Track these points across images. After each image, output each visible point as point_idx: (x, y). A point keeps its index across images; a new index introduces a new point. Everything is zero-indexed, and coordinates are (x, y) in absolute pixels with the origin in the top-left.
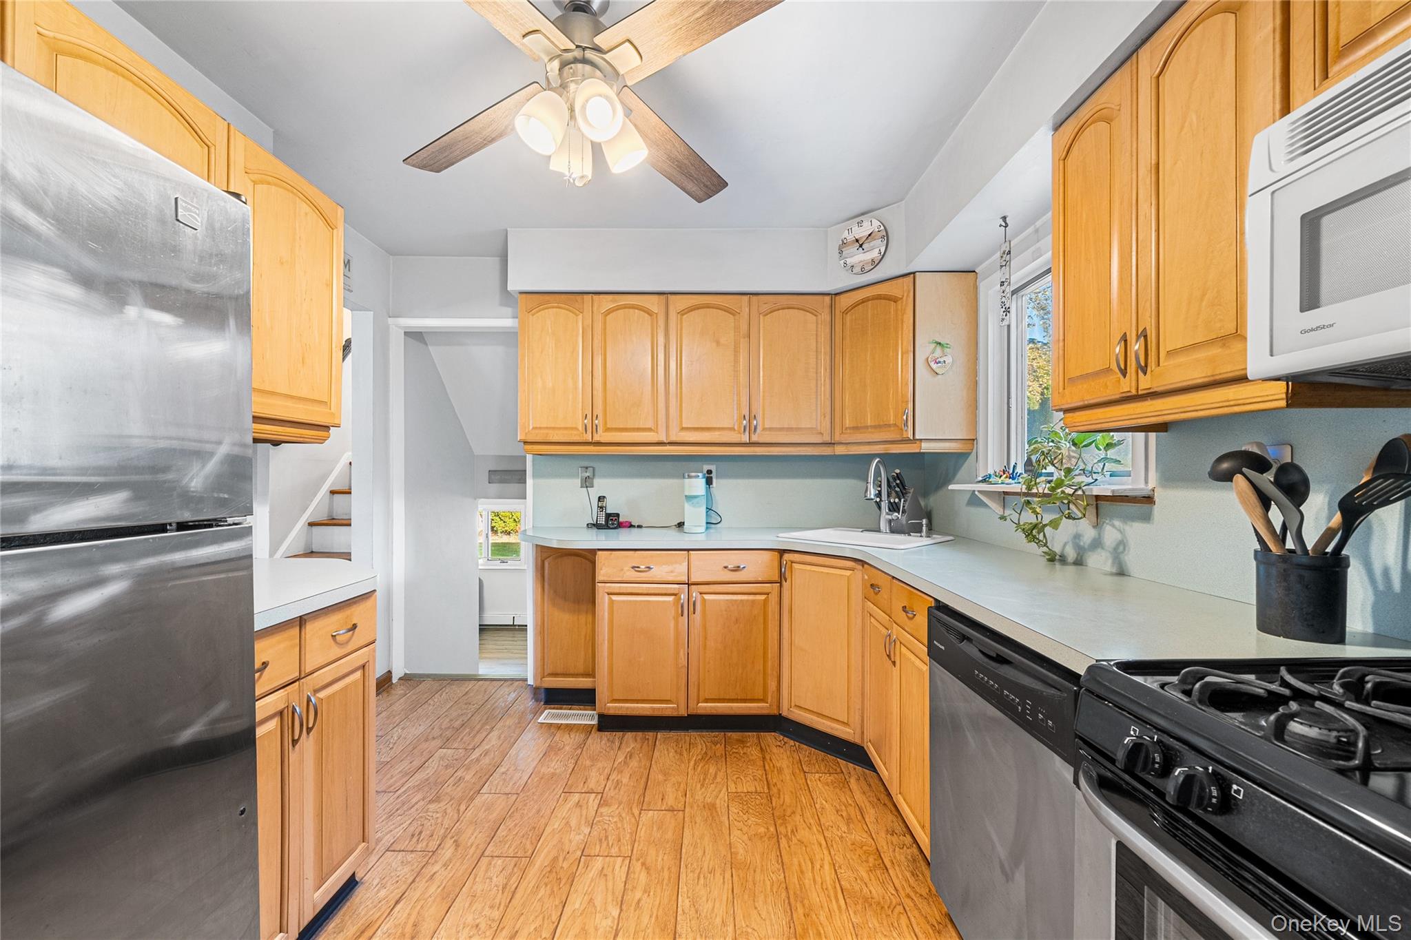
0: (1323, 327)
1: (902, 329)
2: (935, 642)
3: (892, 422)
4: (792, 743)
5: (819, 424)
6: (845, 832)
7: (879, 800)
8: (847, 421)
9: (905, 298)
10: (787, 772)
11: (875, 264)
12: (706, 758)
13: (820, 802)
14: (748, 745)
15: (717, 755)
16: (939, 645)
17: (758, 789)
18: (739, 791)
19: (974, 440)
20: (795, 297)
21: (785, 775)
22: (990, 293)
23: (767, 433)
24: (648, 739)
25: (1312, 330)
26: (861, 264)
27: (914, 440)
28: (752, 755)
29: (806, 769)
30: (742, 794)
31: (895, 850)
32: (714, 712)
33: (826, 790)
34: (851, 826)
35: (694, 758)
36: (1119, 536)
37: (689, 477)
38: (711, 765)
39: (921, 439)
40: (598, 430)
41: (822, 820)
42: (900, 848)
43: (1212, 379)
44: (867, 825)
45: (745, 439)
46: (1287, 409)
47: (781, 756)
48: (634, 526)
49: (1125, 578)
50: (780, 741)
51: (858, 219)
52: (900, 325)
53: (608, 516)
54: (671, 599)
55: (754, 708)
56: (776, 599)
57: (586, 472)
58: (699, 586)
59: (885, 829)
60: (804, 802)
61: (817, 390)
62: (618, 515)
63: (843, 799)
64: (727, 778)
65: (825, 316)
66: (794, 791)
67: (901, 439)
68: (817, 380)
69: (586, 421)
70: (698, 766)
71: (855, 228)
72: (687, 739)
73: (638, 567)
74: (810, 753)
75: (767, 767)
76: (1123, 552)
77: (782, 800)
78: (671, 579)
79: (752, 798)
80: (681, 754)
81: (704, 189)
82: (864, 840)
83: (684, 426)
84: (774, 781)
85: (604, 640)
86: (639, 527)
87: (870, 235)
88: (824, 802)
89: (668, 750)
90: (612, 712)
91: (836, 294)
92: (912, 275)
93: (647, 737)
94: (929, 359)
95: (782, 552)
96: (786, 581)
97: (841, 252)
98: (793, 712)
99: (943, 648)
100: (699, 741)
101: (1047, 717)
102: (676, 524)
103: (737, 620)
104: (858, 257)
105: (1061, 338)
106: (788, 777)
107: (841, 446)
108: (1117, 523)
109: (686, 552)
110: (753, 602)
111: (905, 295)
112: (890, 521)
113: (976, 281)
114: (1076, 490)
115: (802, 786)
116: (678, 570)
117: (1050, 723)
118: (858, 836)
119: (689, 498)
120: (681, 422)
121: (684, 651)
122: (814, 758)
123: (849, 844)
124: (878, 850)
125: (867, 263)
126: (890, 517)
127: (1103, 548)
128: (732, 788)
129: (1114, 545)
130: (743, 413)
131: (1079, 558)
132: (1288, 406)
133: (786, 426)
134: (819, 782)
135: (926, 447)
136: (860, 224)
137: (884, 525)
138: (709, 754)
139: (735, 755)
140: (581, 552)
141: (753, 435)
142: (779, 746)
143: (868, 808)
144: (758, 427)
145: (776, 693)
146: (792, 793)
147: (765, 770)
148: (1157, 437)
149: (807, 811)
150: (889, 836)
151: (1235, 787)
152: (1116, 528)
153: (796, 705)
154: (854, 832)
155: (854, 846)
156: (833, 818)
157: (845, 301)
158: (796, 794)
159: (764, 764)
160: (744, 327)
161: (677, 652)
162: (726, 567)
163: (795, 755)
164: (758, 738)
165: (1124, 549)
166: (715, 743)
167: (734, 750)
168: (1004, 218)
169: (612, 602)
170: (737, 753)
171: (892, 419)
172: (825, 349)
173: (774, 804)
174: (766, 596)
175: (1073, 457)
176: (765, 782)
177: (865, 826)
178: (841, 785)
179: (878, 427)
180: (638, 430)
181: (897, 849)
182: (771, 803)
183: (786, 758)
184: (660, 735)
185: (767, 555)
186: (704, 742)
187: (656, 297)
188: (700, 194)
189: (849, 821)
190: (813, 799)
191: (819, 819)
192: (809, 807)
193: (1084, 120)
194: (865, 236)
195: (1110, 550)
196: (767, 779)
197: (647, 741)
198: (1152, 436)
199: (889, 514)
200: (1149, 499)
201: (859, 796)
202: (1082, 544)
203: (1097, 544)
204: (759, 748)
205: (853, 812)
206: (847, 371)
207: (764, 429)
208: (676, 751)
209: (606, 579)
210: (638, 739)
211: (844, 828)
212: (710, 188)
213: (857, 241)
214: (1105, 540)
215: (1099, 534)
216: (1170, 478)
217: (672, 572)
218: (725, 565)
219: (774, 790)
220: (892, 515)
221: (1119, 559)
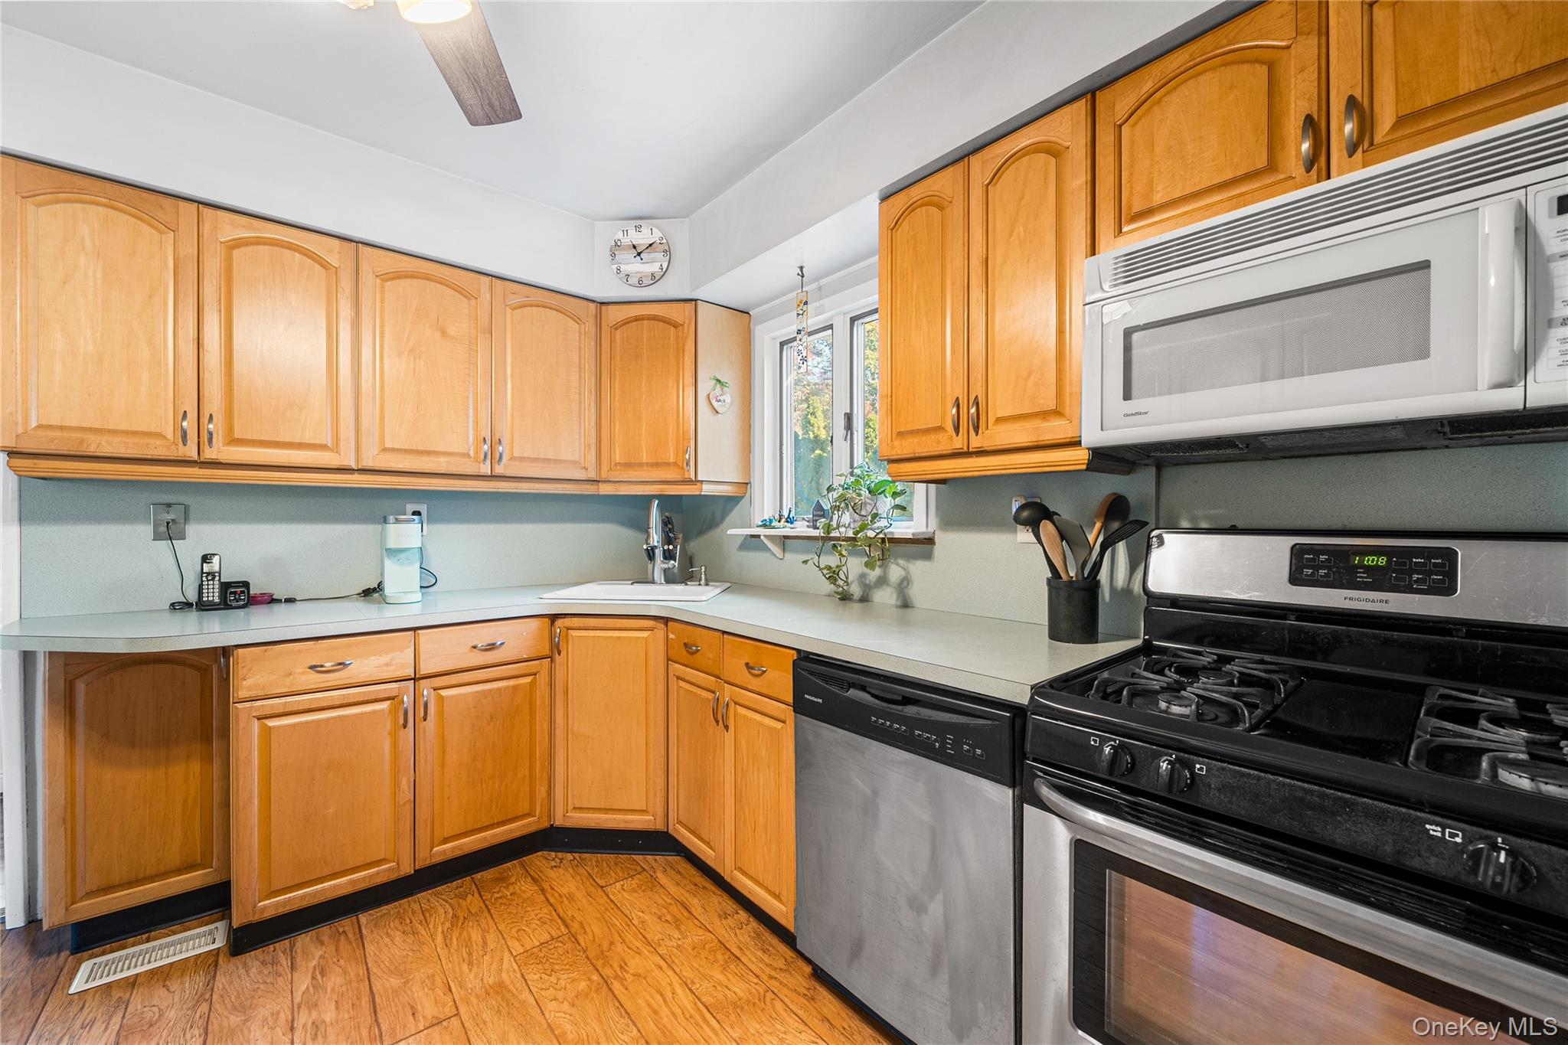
0: (1140, 413)
1: (683, 359)
2: (807, 696)
3: (672, 460)
4: (569, 856)
5: (583, 458)
6: (679, 939)
7: (696, 885)
8: (618, 456)
9: (686, 325)
10: (579, 895)
11: (655, 279)
12: (456, 921)
13: (635, 915)
14: (513, 880)
15: (474, 911)
16: (813, 699)
17: (553, 933)
18: (528, 948)
19: (747, 484)
20: (554, 294)
21: (579, 901)
22: (766, 337)
23: (517, 463)
24: (344, 932)
25: (1132, 415)
26: (639, 275)
27: (696, 482)
28: (524, 892)
29: (602, 882)
30: (535, 950)
31: (736, 933)
32: (458, 853)
33: (635, 898)
34: (683, 928)
35: (440, 930)
36: (903, 573)
37: (397, 521)
38: (470, 930)
39: (702, 481)
40: (214, 440)
41: (647, 936)
42: (740, 929)
43: (1036, 443)
44: (697, 919)
45: (485, 469)
46: (1087, 472)
47: (562, 877)
48: (279, 601)
49: (910, 610)
50: (554, 860)
51: (638, 222)
52: (681, 355)
53: (225, 587)
54: (385, 705)
55: (517, 828)
56: (547, 679)
57: (168, 513)
58: (432, 679)
59: (716, 915)
60: (618, 924)
61: (580, 414)
62: (246, 584)
63: (661, 902)
64: (504, 938)
65: (590, 327)
66: (598, 916)
67: (682, 480)
68: (580, 403)
69: (185, 424)
70: (451, 939)
71: (632, 232)
72: (416, 906)
73: (322, 666)
74: (597, 861)
75: (552, 900)
76: (906, 587)
77: (590, 934)
78: (385, 675)
79: (550, 950)
80: (415, 933)
81: (487, 108)
82: (703, 938)
83: (386, 446)
84: (569, 914)
85: (250, 799)
86: (290, 601)
87: (651, 245)
88: (641, 914)
89: (387, 934)
90: (269, 914)
91: (602, 303)
92: (694, 302)
93: (341, 930)
94: (711, 396)
95: (554, 618)
96: (559, 655)
97: (613, 255)
98: (571, 817)
99: (820, 701)
100: (437, 902)
101: (973, 747)
102: (361, 591)
103: (492, 717)
104: (634, 267)
105: (889, 394)
106: (585, 902)
107: (610, 484)
108: (901, 562)
109: (412, 632)
110: (515, 687)
111: (687, 322)
112: (665, 570)
113: (750, 323)
114: (878, 534)
115: (607, 905)
116: (400, 661)
117: (978, 751)
118: (696, 936)
119: (393, 552)
120: (382, 438)
121: (409, 779)
122: (605, 865)
123: (690, 950)
124: (721, 943)
125: (645, 276)
126: (666, 566)
127: (888, 585)
128: (517, 948)
129: (898, 581)
130: (483, 434)
131: (865, 595)
132: (1087, 469)
133: (542, 456)
134: (624, 893)
135: (707, 489)
136: (638, 228)
137: (658, 576)
138: (461, 914)
139: (500, 901)
140: (176, 655)
141: (497, 466)
142: (555, 867)
143: (690, 900)
144: (504, 455)
145: (546, 800)
146: (597, 918)
147: (551, 905)
148: (937, 489)
149: (627, 934)
150: (724, 921)
151: (1198, 766)
152: (900, 566)
153: (574, 808)
154: (688, 934)
155: (695, 951)
156: (659, 929)
157: (615, 314)
158: (604, 918)
159: (546, 897)
160: (484, 319)
161: (396, 784)
162: (475, 647)
163: (581, 870)
164: (523, 866)
165: (908, 585)
166: (464, 897)
167: (496, 895)
168: (801, 268)
169: (267, 732)
170: (501, 898)
171: (672, 455)
172: (589, 366)
173: (583, 944)
174: (532, 677)
175: (869, 503)
176: (559, 921)
177: (696, 921)
178: (650, 885)
179: (656, 465)
180: (300, 446)
181: (738, 931)
182: (579, 945)
183: (570, 878)
184: (363, 918)
185: (534, 624)
186: (444, 900)
187: (336, 242)
188: (479, 112)
189: (677, 923)
190: (626, 916)
191: (644, 937)
192: (627, 928)
193: (915, 199)
194: (643, 244)
195: (896, 586)
196: (559, 916)
197: (343, 938)
198: (932, 487)
199: (665, 563)
200: (930, 541)
201: (673, 889)
202: (867, 582)
203: (882, 581)
204: (529, 880)
205: (675, 910)
206: (617, 397)
207: (512, 458)
208: (404, 932)
209: (253, 693)
210: (325, 939)
211: (677, 935)
212: (495, 112)
213: (634, 247)
214: (890, 577)
215: (885, 573)
216: (950, 520)
217: (387, 665)
218: (473, 644)
219: (575, 926)
220: (668, 563)
221: (904, 593)
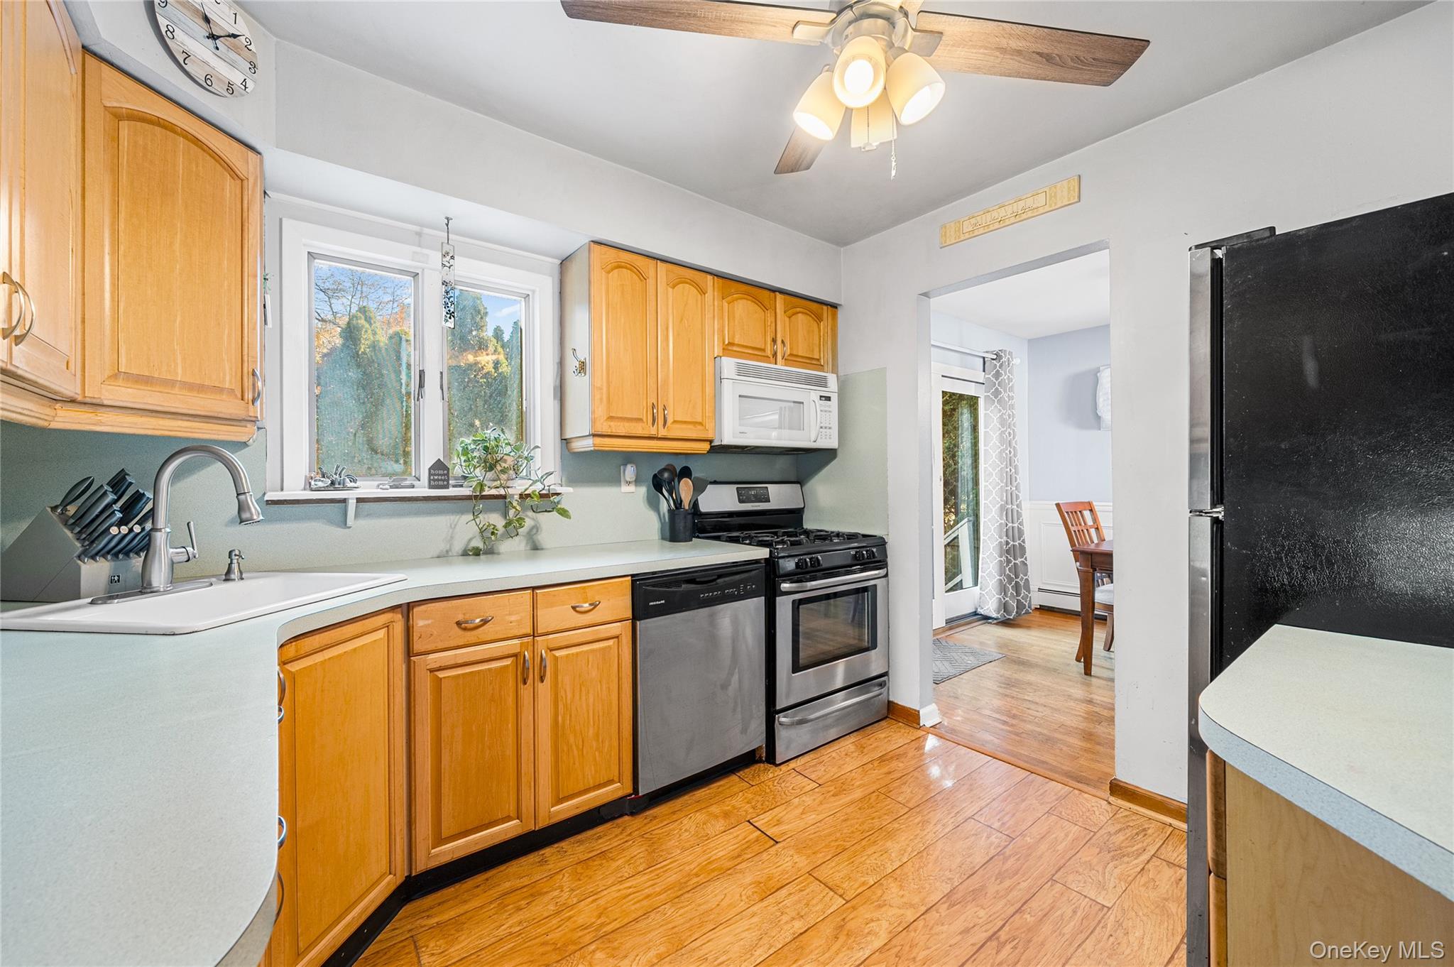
0: (745, 433)
1: (248, 233)
2: (650, 604)
3: (226, 385)
9: (249, 184)
16: (656, 603)
26: (206, 69)
49: (539, 551)
52: (241, 225)
67: (243, 417)
76: (535, 534)
87: (232, 37)
92: (259, 156)
99: (663, 602)
101: (752, 585)
117: (754, 587)
125: (218, 78)
171: (227, 379)
179: (196, 388)
193: (622, 260)
194: (221, 27)
213: (207, 20)
221: (534, 542)
